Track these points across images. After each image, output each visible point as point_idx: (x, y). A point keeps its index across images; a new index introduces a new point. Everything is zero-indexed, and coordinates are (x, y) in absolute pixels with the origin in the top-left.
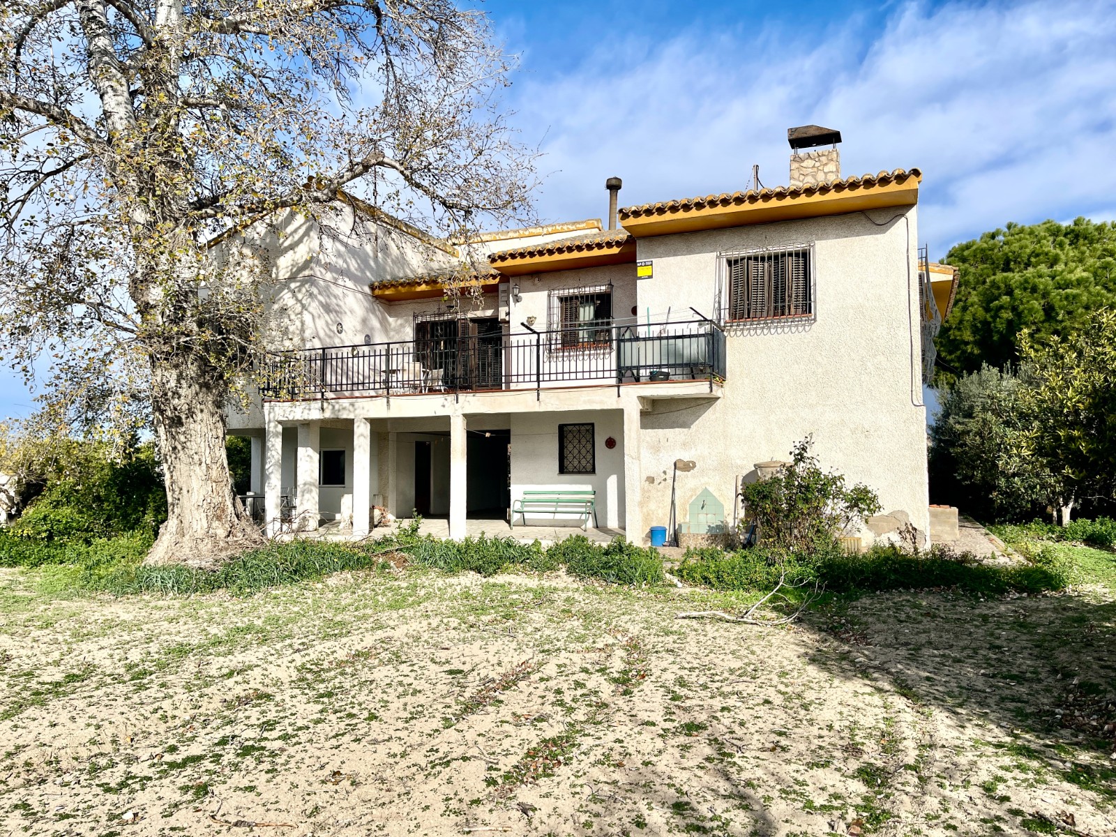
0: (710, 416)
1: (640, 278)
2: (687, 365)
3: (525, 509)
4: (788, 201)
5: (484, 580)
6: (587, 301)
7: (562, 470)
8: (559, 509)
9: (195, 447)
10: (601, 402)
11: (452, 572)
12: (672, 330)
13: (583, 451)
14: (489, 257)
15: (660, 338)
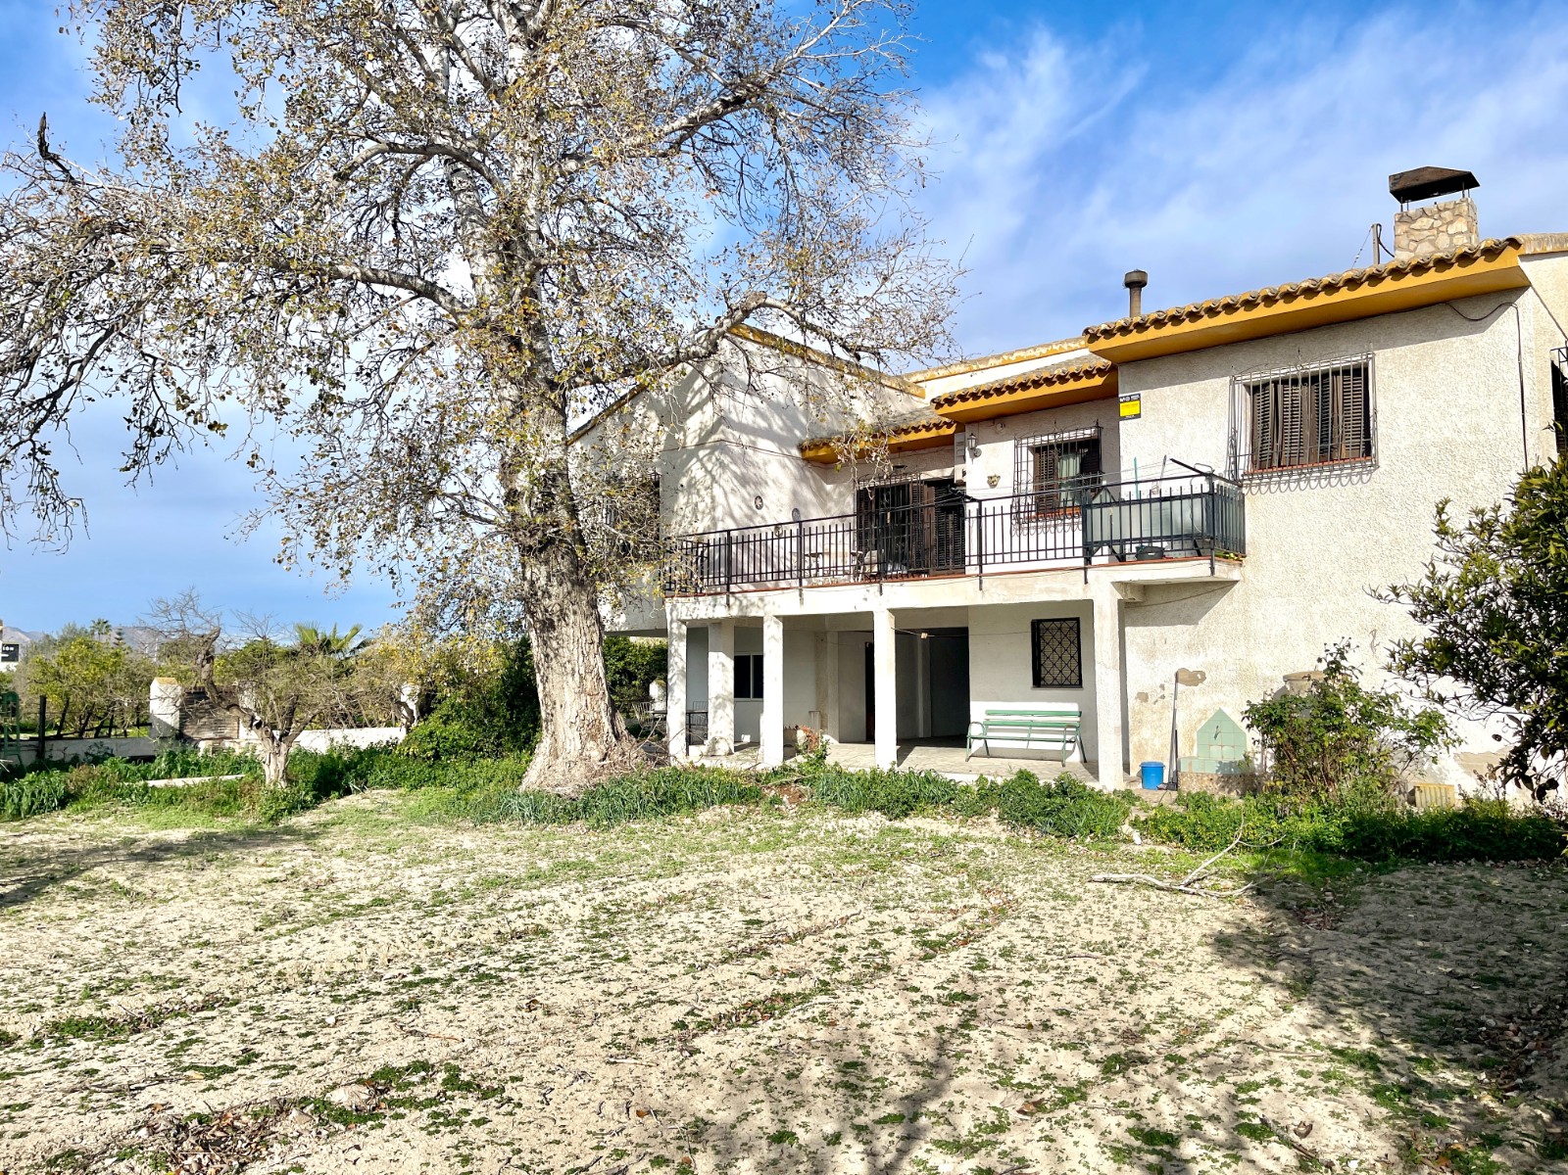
0: (1225, 606)
1: (1124, 418)
2: (1190, 536)
3: (989, 734)
4: (1322, 299)
5: (888, 823)
6: (1066, 452)
7: (1038, 682)
8: (1033, 736)
9: (567, 654)
10: (1064, 591)
11: (853, 811)
12: (1166, 489)
13: (1066, 657)
14: (933, 401)
15: (1150, 501)
